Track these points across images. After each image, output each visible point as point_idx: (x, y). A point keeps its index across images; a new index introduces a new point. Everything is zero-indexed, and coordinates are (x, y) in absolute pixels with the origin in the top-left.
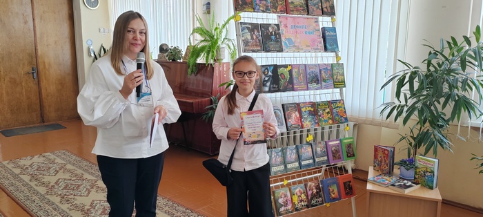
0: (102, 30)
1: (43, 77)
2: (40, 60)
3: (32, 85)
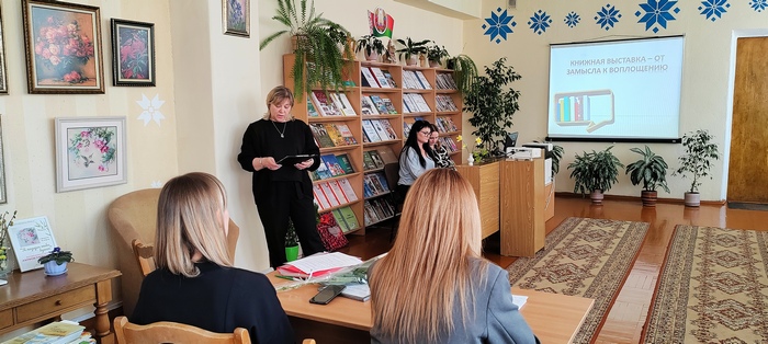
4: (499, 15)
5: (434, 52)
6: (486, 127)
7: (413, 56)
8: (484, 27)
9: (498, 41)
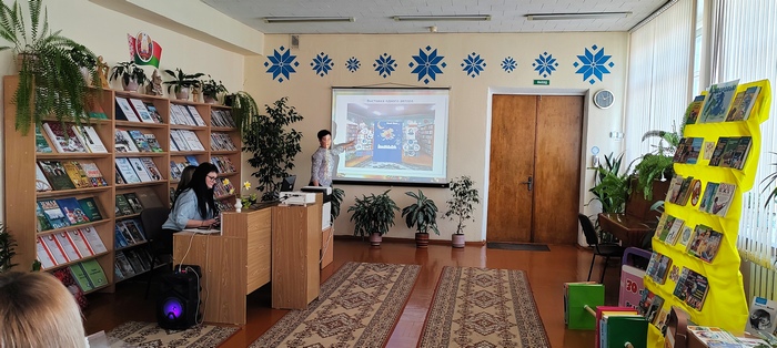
0: (614, 135)
1: (538, 190)
2: (538, 170)
3: (526, 197)
4: (282, 53)
5: (209, 86)
6: (266, 168)
7: (184, 90)
8: (266, 64)
9: (281, 80)
